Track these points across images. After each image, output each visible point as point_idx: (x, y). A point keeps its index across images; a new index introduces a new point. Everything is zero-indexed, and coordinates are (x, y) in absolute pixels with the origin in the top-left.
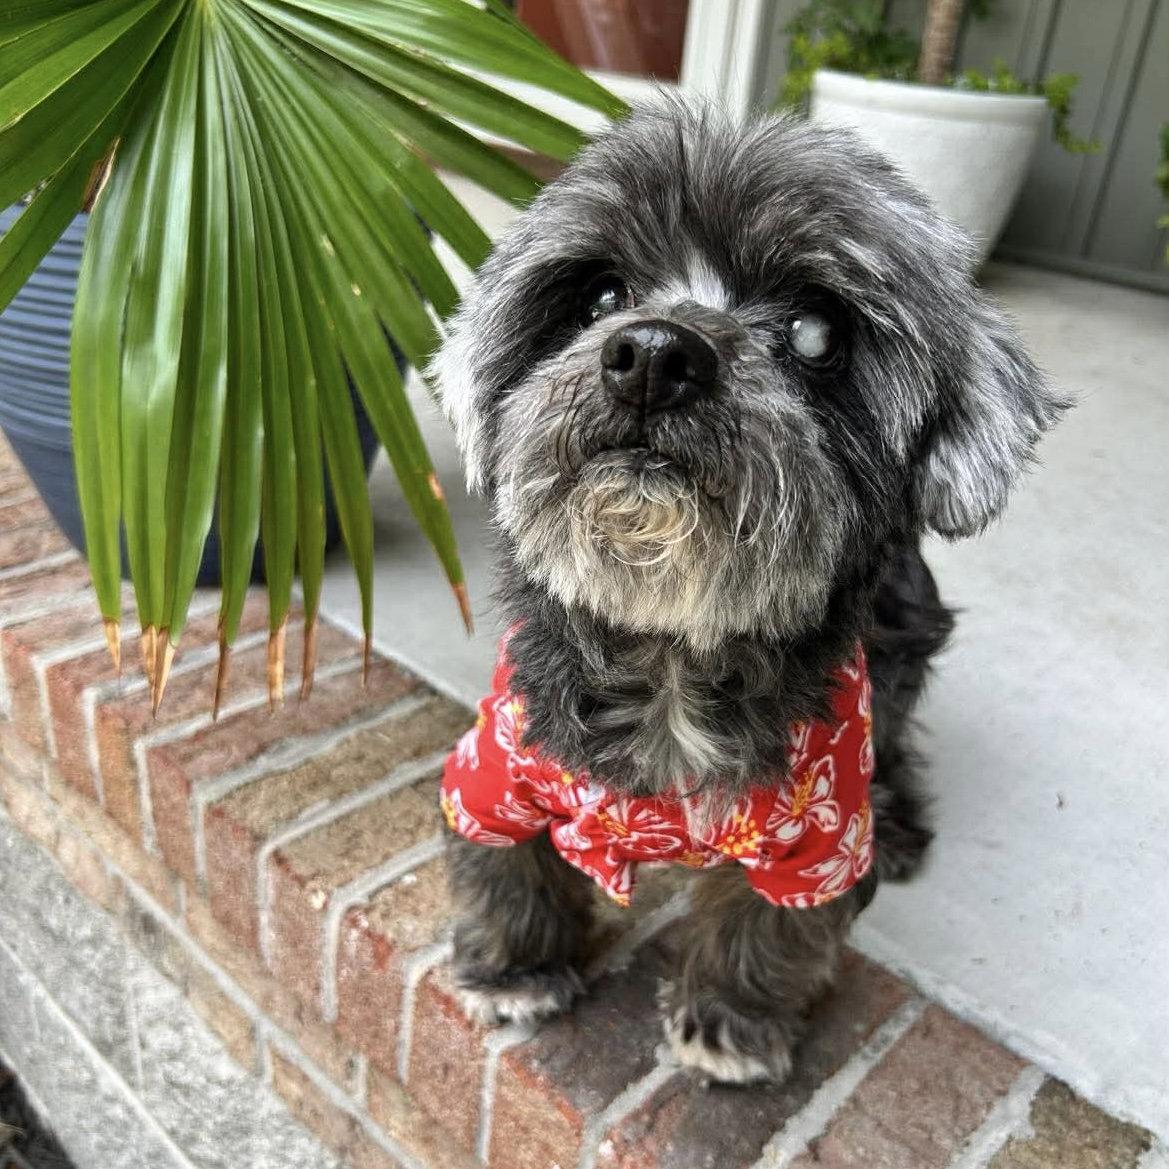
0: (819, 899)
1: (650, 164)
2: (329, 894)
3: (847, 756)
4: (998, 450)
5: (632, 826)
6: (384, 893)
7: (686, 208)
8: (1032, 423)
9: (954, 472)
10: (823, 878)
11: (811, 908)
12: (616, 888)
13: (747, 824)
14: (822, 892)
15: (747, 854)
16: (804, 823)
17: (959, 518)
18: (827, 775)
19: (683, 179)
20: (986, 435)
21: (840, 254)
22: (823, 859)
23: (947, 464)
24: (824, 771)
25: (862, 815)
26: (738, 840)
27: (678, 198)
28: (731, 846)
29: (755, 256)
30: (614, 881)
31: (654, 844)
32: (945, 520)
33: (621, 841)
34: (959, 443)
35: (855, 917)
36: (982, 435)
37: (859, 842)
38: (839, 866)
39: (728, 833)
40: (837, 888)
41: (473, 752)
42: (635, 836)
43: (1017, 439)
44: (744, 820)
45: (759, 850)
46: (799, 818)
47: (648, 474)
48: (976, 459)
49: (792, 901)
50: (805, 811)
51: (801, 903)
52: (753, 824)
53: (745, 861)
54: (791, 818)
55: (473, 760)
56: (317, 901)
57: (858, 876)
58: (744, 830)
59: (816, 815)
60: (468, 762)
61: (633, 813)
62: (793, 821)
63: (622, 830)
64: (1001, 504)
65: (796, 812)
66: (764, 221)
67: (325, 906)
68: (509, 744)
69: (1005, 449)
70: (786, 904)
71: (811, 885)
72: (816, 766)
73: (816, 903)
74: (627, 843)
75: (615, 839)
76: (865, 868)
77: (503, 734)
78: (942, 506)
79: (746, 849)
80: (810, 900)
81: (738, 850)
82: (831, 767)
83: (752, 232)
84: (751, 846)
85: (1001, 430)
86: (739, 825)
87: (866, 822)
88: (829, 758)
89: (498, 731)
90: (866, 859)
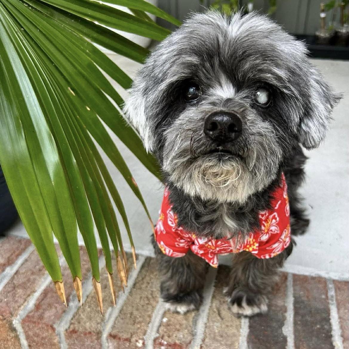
0: (273, 255)
1: (207, 47)
2: (143, 339)
3: (281, 212)
4: (321, 118)
5: (216, 246)
6: (160, 329)
7: (221, 62)
8: (329, 106)
9: (309, 128)
10: (274, 249)
11: (271, 258)
12: (213, 263)
13: (253, 240)
14: (274, 253)
15: (254, 250)
16: (269, 234)
17: (313, 143)
18: (276, 219)
19: (219, 53)
20: (317, 114)
21: (273, 74)
22: (275, 243)
23: (307, 125)
24: (274, 218)
25: (287, 229)
26: (250, 246)
27: (218, 60)
28: (248, 248)
29: (244, 76)
30: (212, 261)
31: (224, 250)
32: (308, 144)
33: (213, 251)
34: (309, 118)
35: (286, 259)
36: (316, 114)
37: (286, 237)
38: (279, 245)
39: (247, 244)
40: (278, 251)
41: (162, 228)
42: (218, 249)
43: (326, 114)
44: (251, 240)
45: (257, 248)
46: (267, 233)
47: (223, 161)
48: (316, 123)
49: (265, 257)
50: (268, 230)
51: (267, 257)
52: (254, 240)
53: (253, 252)
54: (265, 233)
55: (163, 231)
56: (140, 344)
57: (285, 247)
58: (252, 243)
59: (271, 231)
60: (161, 232)
61: (216, 242)
62: (265, 234)
63: (213, 248)
64: (324, 136)
65: (266, 231)
66: (247, 66)
67: (143, 344)
68: (172, 224)
69: (323, 118)
70: (262, 257)
71: (271, 251)
72: (271, 217)
73: (272, 257)
74: (215, 251)
75: (211, 250)
76: (288, 244)
77: (170, 221)
78: (307, 139)
79: (253, 249)
80: (270, 256)
81: (251, 249)
82: (276, 216)
83: (243, 69)
84: (255, 247)
85: (321, 111)
86: (250, 242)
87: (288, 231)
88: (275, 214)
89: (169, 220)
90: (288, 242)
